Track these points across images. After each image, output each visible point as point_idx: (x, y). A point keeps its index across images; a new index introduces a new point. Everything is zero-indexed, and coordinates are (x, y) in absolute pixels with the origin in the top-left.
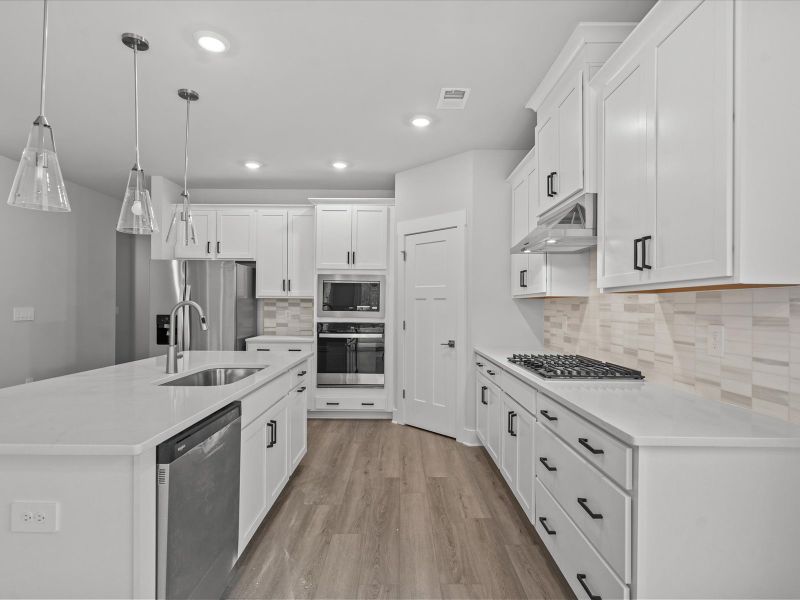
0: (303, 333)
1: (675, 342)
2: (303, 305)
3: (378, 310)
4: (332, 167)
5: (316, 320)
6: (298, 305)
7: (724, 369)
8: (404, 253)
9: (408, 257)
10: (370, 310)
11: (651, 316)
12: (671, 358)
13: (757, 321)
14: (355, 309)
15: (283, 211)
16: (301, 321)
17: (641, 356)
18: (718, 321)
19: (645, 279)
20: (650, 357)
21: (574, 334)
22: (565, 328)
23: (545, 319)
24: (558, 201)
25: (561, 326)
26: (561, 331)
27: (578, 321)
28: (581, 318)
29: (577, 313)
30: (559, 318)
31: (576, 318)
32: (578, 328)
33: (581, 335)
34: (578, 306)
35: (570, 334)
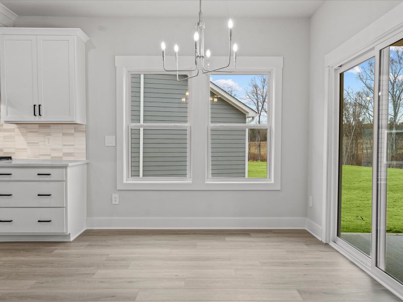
1: (28, 143)
7: (52, 150)
12: (26, 149)
13: (64, 134)
17: (5, 150)
18: (49, 134)
19: (37, 119)
20: (13, 151)
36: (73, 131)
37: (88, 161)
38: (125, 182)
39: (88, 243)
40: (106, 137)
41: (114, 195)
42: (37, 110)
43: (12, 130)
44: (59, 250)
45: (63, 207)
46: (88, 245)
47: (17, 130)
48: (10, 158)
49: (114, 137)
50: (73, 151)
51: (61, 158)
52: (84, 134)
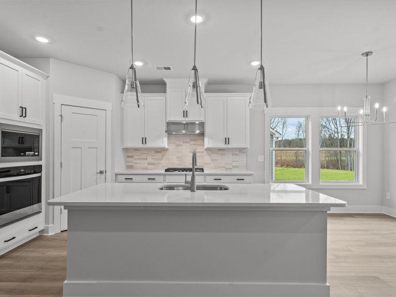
3: (38, 155)
8: (61, 116)
9: (64, 120)
10: (34, 155)
11: (203, 154)
13: (233, 154)
14: (25, 155)
18: (224, 155)
20: (204, 164)
21: (158, 162)
22: (150, 160)
23: (128, 157)
24: (187, 119)
25: (146, 159)
26: (145, 161)
27: (161, 157)
28: (163, 156)
29: (160, 154)
30: (143, 156)
31: (158, 156)
32: (161, 159)
33: (163, 161)
34: (160, 152)
35: (153, 161)
36: (238, 153)
40: (259, 156)
42: (227, 141)
47: (205, 152)
49: (263, 156)
50: (238, 165)
51: (231, 169)
52: (245, 154)
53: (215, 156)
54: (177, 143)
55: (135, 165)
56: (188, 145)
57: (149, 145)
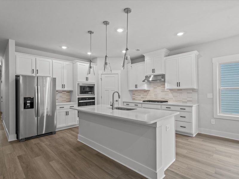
0: (63, 102)
1: (173, 96)
2: (63, 92)
3: (93, 93)
4: (87, 53)
5: (77, 97)
6: (61, 92)
7: (183, 99)
8: (101, 79)
9: (102, 80)
10: (92, 93)
11: (168, 93)
12: (173, 98)
13: (188, 93)
14: (88, 93)
15: (62, 62)
16: (62, 98)
17: (165, 99)
18: (181, 93)
19: (178, 88)
20: (168, 99)
21: (145, 97)
22: (142, 96)
23: (133, 94)
24: (154, 74)
25: (140, 95)
26: (140, 96)
27: (146, 94)
28: (148, 94)
29: (146, 93)
30: (139, 94)
31: (145, 94)
32: (146, 96)
33: (148, 97)
34: (146, 92)
35: (143, 97)
36: (191, 92)
37: (199, 104)
38: (218, 114)
39: (202, 140)
40: (208, 94)
41: (212, 120)
42: (178, 84)
43: (168, 92)
44: (190, 140)
45: (190, 123)
46: (203, 141)
47: (170, 92)
48: (167, 101)
49: (212, 94)
50: (191, 100)
51: (186, 102)
52: (197, 93)
53: (175, 94)
54: (154, 87)
55: (136, 98)
56: (160, 87)
57: (139, 88)
